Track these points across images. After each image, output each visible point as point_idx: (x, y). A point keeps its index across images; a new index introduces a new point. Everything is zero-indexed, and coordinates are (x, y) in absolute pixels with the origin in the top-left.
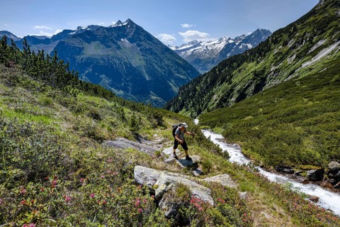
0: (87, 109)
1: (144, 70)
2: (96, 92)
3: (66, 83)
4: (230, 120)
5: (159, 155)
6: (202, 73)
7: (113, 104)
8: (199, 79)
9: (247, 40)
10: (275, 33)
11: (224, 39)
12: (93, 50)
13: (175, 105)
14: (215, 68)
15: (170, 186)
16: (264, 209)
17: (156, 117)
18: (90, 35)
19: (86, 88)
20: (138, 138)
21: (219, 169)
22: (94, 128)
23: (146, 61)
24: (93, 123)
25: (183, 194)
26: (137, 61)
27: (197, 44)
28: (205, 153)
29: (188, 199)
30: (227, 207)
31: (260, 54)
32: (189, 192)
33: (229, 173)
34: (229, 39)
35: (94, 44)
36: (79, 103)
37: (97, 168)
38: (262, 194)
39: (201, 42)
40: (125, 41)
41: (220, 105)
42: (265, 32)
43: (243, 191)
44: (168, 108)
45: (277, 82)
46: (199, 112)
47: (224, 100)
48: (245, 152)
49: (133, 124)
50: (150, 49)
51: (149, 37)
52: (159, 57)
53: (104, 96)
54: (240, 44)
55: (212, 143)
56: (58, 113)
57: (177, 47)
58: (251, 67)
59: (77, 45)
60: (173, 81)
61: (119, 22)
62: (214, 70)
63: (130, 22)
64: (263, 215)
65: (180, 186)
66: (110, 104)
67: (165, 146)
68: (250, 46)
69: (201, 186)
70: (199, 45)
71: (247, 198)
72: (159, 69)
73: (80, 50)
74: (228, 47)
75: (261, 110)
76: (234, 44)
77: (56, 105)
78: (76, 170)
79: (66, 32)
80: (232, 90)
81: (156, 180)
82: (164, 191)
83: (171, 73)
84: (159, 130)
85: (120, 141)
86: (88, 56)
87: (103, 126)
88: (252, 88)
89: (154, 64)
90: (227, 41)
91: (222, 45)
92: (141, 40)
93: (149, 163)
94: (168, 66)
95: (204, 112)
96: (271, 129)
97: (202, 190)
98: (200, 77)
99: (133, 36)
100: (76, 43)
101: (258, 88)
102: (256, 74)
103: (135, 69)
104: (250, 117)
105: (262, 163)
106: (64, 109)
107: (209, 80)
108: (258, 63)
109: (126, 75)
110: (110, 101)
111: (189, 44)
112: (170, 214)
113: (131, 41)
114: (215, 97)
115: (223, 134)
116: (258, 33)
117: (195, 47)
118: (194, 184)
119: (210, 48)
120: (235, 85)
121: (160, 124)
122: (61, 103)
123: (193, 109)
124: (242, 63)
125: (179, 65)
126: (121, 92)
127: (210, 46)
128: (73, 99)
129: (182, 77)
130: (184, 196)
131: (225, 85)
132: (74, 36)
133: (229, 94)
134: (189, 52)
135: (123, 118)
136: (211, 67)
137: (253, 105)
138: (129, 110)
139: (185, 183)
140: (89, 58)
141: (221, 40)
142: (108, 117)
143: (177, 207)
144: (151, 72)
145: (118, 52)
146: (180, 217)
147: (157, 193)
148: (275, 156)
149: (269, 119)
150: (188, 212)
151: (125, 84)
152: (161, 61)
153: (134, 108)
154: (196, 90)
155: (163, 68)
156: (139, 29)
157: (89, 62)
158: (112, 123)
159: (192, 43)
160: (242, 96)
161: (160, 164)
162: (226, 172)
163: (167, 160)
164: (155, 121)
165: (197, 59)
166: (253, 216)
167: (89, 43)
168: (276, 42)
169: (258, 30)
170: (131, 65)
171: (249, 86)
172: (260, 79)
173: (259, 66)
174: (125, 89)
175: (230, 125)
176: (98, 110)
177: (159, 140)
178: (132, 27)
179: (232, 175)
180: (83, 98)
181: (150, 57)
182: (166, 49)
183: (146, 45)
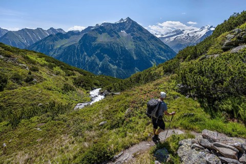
1: (134, 53)
11: (206, 27)
12: (103, 39)
18: (101, 29)
23: (136, 46)
26: (130, 46)
27: (179, 32)
34: (211, 27)
35: (104, 34)
39: (183, 31)
40: (123, 32)
50: (139, 37)
51: (140, 29)
52: (146, 43)
57: (162, 35)
59: (94, 36)
60: (154, 61)
61: (122, 19)
63: (129, 19)
70: (181, 32)
72: (145, 52)
73: (95, 39)
74: (210, 34)
79: (89, 27)
83: (153, 55)
86: (99, 42)
89: (141, 48)
90: (209, 29)
91: (203, 32)
92: (134, 31)
94: (152, 49)
99: (129, 29)
100: (93, 34)
103: (127, 51)
109: (120, 55)
111: (173, 32)
113: (128, 32)
117: (178, 34)
119: (191, 35)
125: (161, 49)
126: (116, 67)
127: (192, 33)
129: (162, 57)
132: (93, 30)
134: (172, 39)
144: (139, 54)
145: (118, 40)
151: (119, 62)
152: (147, 45)
155: (148, 51)
156: (134, 24)
157: (99, 46)
159: (176, 31)
165: (179, 44)
167: (101, 34)
170: (125, 48)
174: (118, 65)
178: (129, 22)
181: (139, 43)
182: (153, 37)
183: (137, 34)
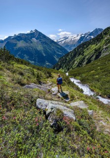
0: (18, 71)
2: (22, 63)
3: (9, 60)
4: (84, 73)
5: (49, 91)
6: (69, 51)
7: (29, 67)
8: (68, 54)
9: (91, 34)
10: (105, 30)
12: (21, 44)
13: (57, 66)
14: (75, 49)
15: (53, 110)
16: (102, 120)
17: (48, 73)
18: (19, 38)
19: (18, 61)
20: (40, 83)
21: (78, 98)
22: (21, 79)
23: (44, 47)
24: (20, 77)
25: (59, 114)
26: (40, 48)
27: (66, 38)
28: (71, 90)
29: (62, 117)
30: (82, 120)
31: (98, 40)
32: (63, 113)
33: (83, 100)
35: (21, 41)
36: (15, 68)
37: (20, 100)
38: (101, 112)
40: (34, 39)
41: (78, 66)
42: (100, 29)
43: (91, 110)
44: (54, 68)
45: (107, 53)
46: (68, 69)
47: (80, 64)
48: (92, 88)
49: (38, 77)
50: (45, 42)
51: (45, 37)
52: (49, 45)
53: (25, 64)
54: (87, 36)
55: (75, 84)
56: (5, 74)
57: (57, 40)
58: (94, 47)
60: (56, 56)
61: (32, 31)
62: (75, 50)
63: (36, 30)
64: (102, 123)
65: (58, 110)
66: (28, 68)
67: (52, 87)
68: (92, 37)
69: (69, 109)
70: (67, 38)
71: (92, 114)
72: (50, 51)
73: (16, 45)
74: (82, 38)
75: (99, 67)
76: (84, 37)
77: (5, 70)
78: (10, 102)
79: (10, 37)
80: (84, 59)
81: (47, 106)
82: (50, 113)
83: (55, 52)
84: (49, 79)
85: (32, 85)
87: (25, 78)
88: (94, 57)
89: (47, 49)
90: (81, 35)
91: (79, 38)
92: (41, 38)
93: (44, 97)
94: (53, 49)
95: (71, 70)
96: (104, 77)
97: (69, 111)
98: (69, 53)
99: (38, 37)
100: (14, 41)
101: (97, 57)
102: (96, 50)
103: (38, 51)
104: (93, 71)
105: (100, 94)
106: (8, 71)
107: (72, 54)
108: (97, 45)
109: (35, 54)
110: (28, 66)
112: (53, 125)
113: (37, 39)
114: (76, 62)
115: (80, 80)
116: (96, 30)
118: (65, 108)
119: (73, 40)
120: (85, 56)
121: (50, 76)
122: (7, 69)
123: (65, 68)
124: (89, 45)
125: (58, 48)
126: (33, 62)
127: (73, 38)
128: (12, 66)
129: (60, 54)
130: (60, 116)
131: (81, 56)
132: (13, 39)
133: (83, 60)
134: (63, 42)
135: (33, 74)
136: (73, 48)
137: (95, 65)
138: (36, 70)
139: (60, 108)
140: (19, 48)
141: (78, 35)
142: (27, 74)
143: (57, 121)
144: (46, 52)
145: (31, 44)
146: (58, 126)
147: (47, 113)
148: (107, 90)
149: (103, 72)
150: (62, 124)
151: (35, 58)
152: (50, 47)
153: (38, 69)
154: (67, 59)
156: (40, 33)
158: (29, 77)
159: (64, 37)
160: (89, 61)
161: (49, 97)
162: (81, 100)
163: (53, 94)
164: (48, 75)
165: (67, 45)
166: (96, 124)
167: (19, 41)
168: (106, 34)
169: (96, 29)
170: (37, 49)
171: (92, 56)
172: (98, 53)
173: (97, 46)
174: (34, 60)
175: (84, 75)
176: (22, 71)
177: (50, 84)
178: (37, 33)
179: (85, 101)
180: (16, 66)
181: (45, 45)
182: (53, 41)
183: (43, 40)
